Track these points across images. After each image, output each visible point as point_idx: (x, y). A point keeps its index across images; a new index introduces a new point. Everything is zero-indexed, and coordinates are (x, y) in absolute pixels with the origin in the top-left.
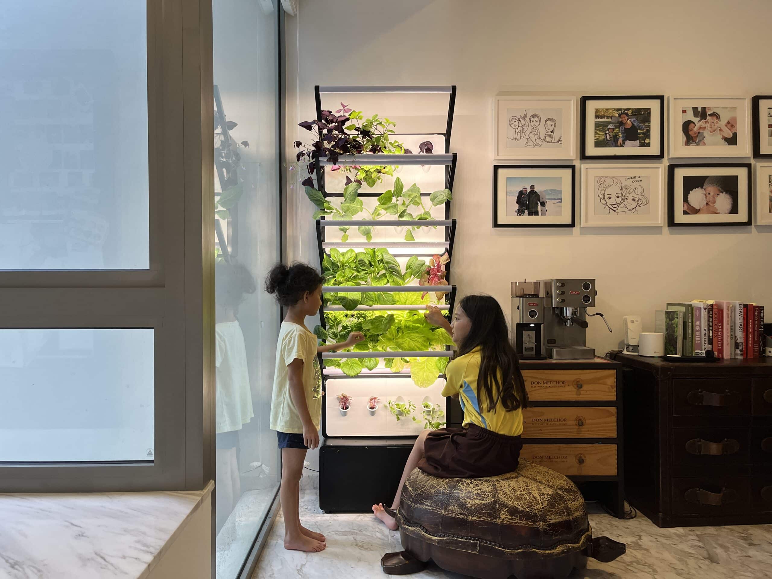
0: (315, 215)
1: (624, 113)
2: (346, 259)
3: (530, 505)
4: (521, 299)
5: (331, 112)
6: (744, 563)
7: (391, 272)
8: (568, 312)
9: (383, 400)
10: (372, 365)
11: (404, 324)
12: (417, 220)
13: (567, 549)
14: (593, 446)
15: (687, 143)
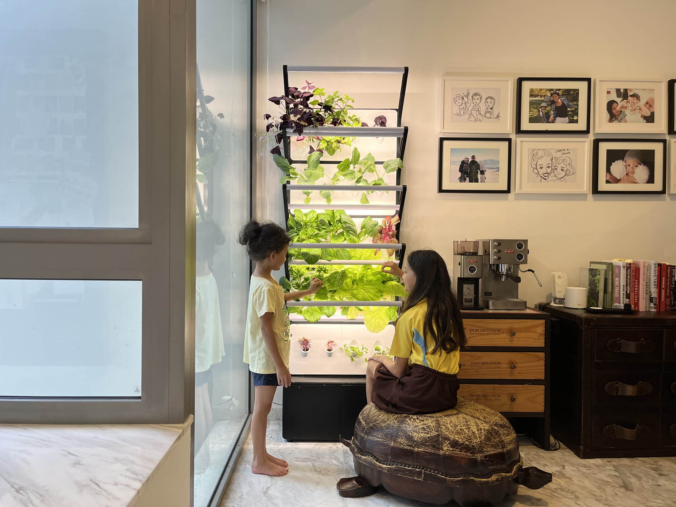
0: (282, 180)
1: (555, 93)
2: (308, 219)
3: (469, 439)
4: (462, 256)
5: (297, 89)
6: (655, 491)
7: (348, 231)
8: (504, 268)
9: (339, 344)
10: (330, 313)
11: (359, 277)
12: (372, 185)
13: (500, 478)
14: (524, 387)
15: (611, 120)
